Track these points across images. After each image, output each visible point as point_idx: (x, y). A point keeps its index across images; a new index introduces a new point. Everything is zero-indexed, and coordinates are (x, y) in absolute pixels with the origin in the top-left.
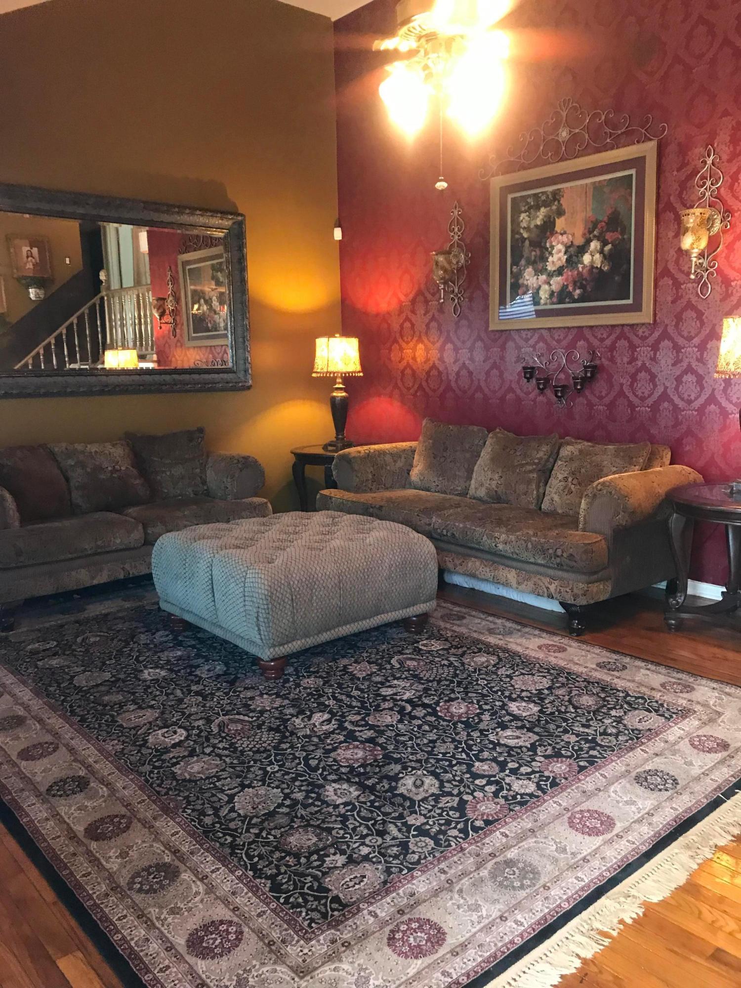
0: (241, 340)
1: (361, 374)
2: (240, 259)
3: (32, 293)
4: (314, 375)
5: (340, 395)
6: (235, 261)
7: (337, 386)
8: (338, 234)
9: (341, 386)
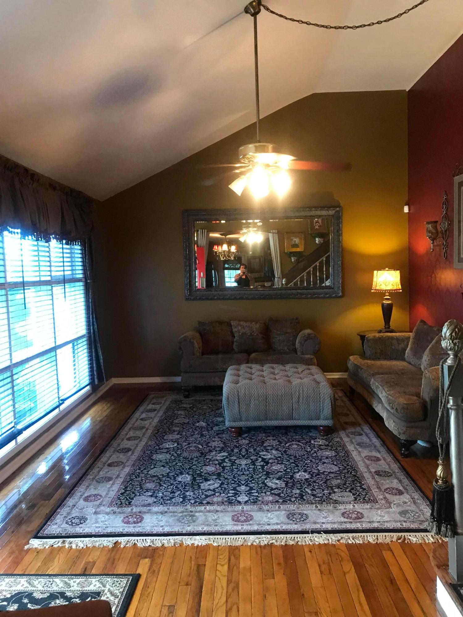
0: (337, 272)
1: (401, 291)
2: (338, 230)
3: (317, 240)
4: (372, 291)
5: (387, 302)
6: (336, 231)
7: (386, 297)
8: (406, 209)
9: (388, 297)
